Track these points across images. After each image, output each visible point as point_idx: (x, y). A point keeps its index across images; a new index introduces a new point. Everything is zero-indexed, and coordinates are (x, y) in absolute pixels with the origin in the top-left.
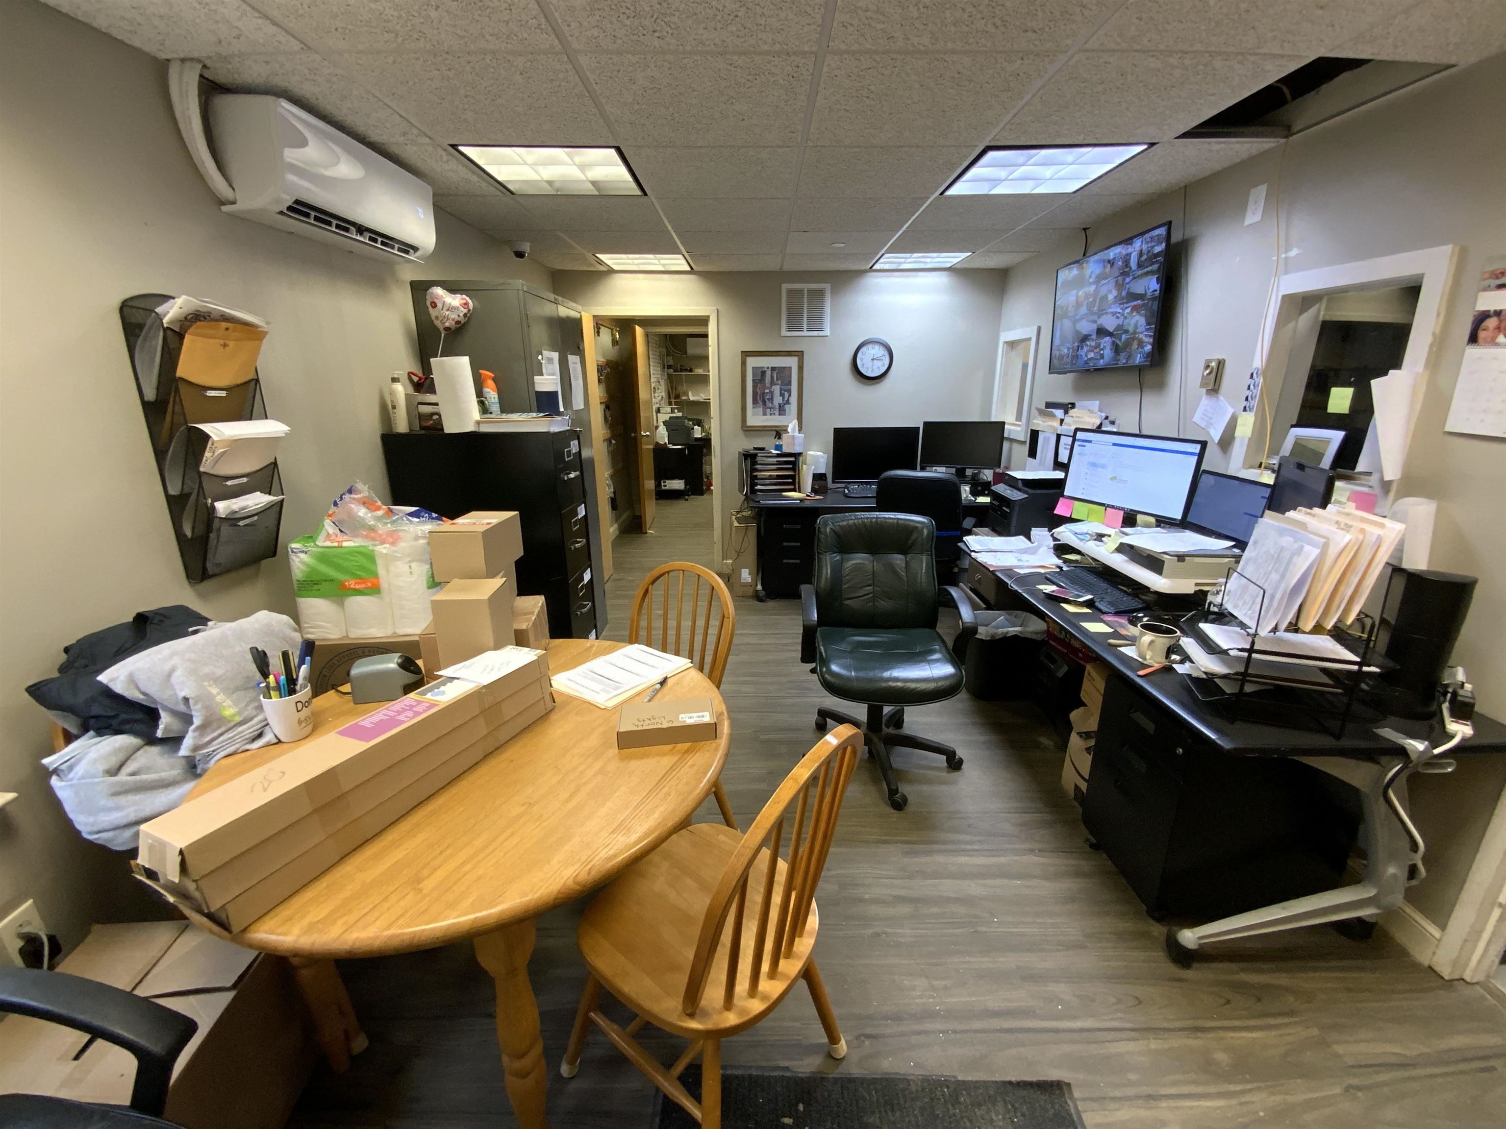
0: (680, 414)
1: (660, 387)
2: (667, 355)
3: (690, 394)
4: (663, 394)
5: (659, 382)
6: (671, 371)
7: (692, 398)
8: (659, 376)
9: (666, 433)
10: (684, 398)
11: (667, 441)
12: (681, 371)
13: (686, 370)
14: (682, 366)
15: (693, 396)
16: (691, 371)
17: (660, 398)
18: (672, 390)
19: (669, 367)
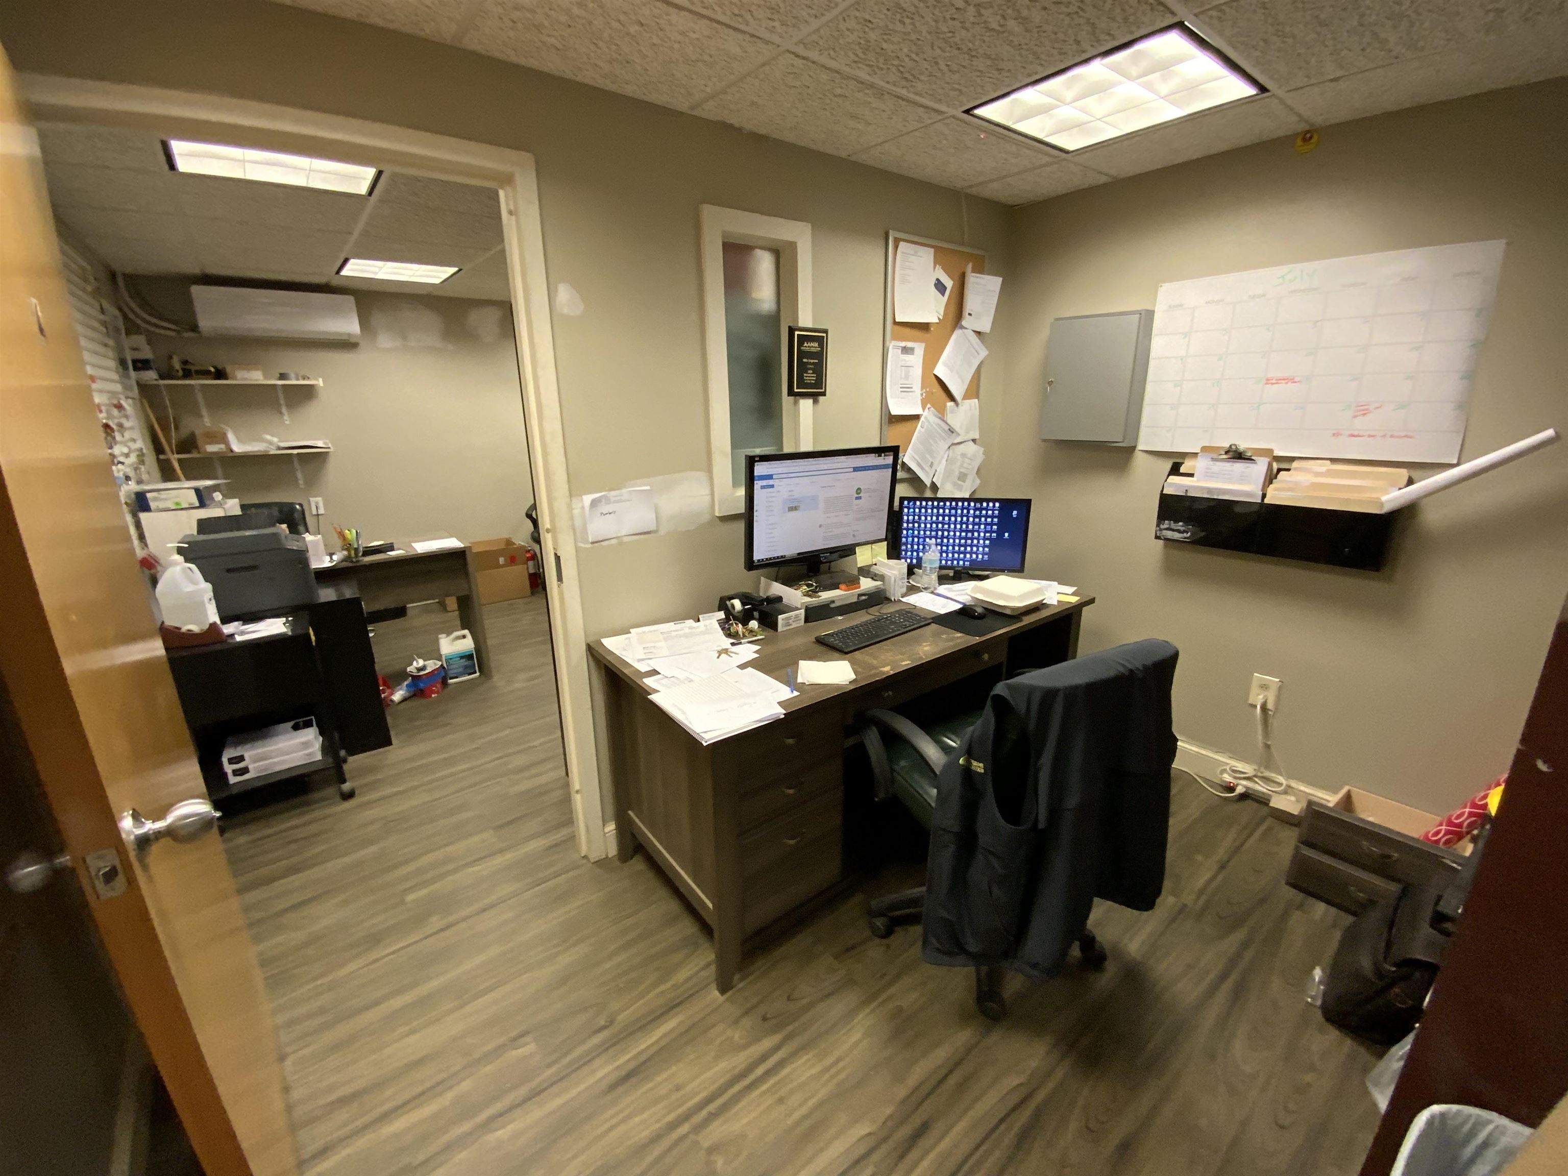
0: (233, 507)
1: (127, 424)
2: (128, 333)
3: (231, 436)
4: (139, 444)
5: (119, 407)
6: (150, 376)
7: (238, 448)
8: (118, 387)
9: (206, 589)
10: (212, 448)
11: (213, 616)
12: (187, 374)
13: (205, 374)
14: (185, 362)
15: (240, 440)
16: (220, 374)
17: (133, 459)
18: (165, 428)
19: (141, 365)
